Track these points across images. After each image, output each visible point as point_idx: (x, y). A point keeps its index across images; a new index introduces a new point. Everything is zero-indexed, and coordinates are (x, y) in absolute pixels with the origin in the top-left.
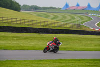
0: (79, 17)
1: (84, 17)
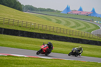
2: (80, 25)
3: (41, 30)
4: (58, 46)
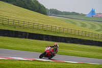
3: (66, 34)
4: (83, 49)
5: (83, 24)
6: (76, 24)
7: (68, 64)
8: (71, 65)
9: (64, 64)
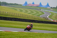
0: (36, 11)
1: (39, 12)
2: (33, 12)
3: (11, 16)
4: (21, 24)
5: (21, 10)
6: (17, 10)
7: (13, 33)
8: (15, 33)
9: (10, 33)
